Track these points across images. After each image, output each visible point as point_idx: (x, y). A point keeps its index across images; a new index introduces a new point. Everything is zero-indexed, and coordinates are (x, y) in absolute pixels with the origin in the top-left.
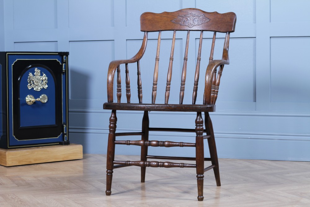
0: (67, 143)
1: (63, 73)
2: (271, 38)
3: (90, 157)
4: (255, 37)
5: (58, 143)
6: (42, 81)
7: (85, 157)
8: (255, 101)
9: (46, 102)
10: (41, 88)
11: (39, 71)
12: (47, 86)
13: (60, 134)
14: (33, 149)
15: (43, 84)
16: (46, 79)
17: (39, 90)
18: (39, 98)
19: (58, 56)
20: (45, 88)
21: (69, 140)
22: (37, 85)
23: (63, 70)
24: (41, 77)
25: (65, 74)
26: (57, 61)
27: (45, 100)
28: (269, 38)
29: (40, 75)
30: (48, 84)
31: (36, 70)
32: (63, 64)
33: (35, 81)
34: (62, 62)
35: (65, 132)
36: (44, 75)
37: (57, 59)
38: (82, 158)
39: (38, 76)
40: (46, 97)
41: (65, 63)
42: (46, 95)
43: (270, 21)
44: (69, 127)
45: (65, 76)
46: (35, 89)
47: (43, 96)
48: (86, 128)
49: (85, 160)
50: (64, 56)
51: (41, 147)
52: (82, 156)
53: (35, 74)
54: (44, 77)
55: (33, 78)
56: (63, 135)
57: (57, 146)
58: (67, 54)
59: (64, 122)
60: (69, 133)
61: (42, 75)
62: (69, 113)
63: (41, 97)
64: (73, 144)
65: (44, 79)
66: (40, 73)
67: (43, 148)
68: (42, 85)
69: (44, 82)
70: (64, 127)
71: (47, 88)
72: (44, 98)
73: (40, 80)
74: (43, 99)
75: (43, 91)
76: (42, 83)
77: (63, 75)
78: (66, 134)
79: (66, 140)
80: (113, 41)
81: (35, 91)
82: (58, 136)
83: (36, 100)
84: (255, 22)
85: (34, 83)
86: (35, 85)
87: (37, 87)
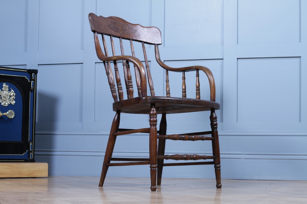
0: (33, 161)
1: (31, 90)
2: (238, 59)
4: (223, 59)
6: (10, 96)
8: (222, 121)
9: (13, 118)
10: (8, 104)
11: (8, 86)
13: (26, 151)
15: (11, 100)
16: (14, 95)
17: (6, 106)
18: (6, 113)
19: (27, 73)
20: (12, 103)
22: (4, 100)
23: (31, 87)
24: (9, 93)
25: (33, 91)
29: (8, 91)
30: (15, 100)
31: (4, 85)
32: (32, 82)
33: (3, 96)
34: (31, 80)
35: (30, 150)
37: (26, 77)
38: (47, 176)
39: (6, 92)
40: (14, 113)
41: (34, 80)
42: (13, 111)
43: (237, 44)
46: (2, 104)
47: (10, 111)
48: (52, 150)
49: (50, 179)
50: (33, 74)
52: (47, 174)
53: (3, 89)
54: (12, 93)
55: (1, 93)
56: (29, 152)
58: (36, 72)
59: (30, 140)
60: (35, 151)
61: (10, 90)
63: (8, 112)
65: (12, 94)
66: (8, 88)
68: (10, 101)
69: (12, 98)
70: (30, 144)
71: (15, 104)
73: (8, 95)
74: (11, 114)
75: (10, 107)
76: (10, 99)
77: (31, 92)
78: (32, 152)
79: (31, 157)
80: (82, 64)
81: (2, 105)
82: (24, 153)
83: (3, 114)
84: (223, 45)
85: (1, 98)
86: (3, 100)
87: (4, 102)
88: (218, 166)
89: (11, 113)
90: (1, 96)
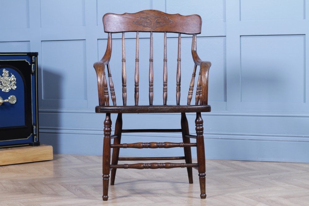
0: (38, 144)
1: (33, 74)
2: (241, 37)
3: (61, 157)
4: (225, 36)
5: (28, 144)
6: (11, 82)
7: (55, 158)
8: (226, 100)
9: (14, 103)
10: (9, 89)
11: (7, 72)
12: (16, 87)
13: (30, 135)
14: (2, 150)
15: (12, 85)
16: (14, 80)
17: (7, 92)
18: (8, 99)
19: (27, 56)
20: (13, 89)
21: (40, 141)
22: (5, 87)
23: (32, 70)
24: (9, 78)
25: (34, 74)
26: (26, 61)
27: (14, 101)
28: (239, 36)
29: (8, 76)
30: (16, 85)
31: (4, 71)
32: (33, 65)
33: (3, 83)
34: (32, 63)
35: (34, 133)
36: (13, 75)
37: (26, 60)
38: (52, 159)
39: (7, 77)
40: (15, 98)
41: (34, 63)
42: (14, 96)
43: (240, 20)
44: (40, 127)
45: (34, 76)
46: (3, 90)
47: (11, 96)
48: (58, 128)
49: (55, 161)
50: (33, 57)
51: (10, 149)
52: (52, 157)
53: (3, 75)
54: (13, 78)
55: (2, 79)
56: (33, 136)
57: (27, 147)
58: (36, 54)
59: (34, 123)
60: (39, 133)
61: (10, 76)
62: (39, 113)
63: (9, 98)
64: (43, 145)
65: (12, 80)
66: (8, 74)
67: (12, 149)
68: (10, 86)
69: (13, 83)
70: (34, 128)
71: (16, 89)
72: (12, 99)
73: (8, 80)
75: (12, 92)
76: (10, 84)
77: (32, 75)
78: (36, 135)
79: (36, 140)
80: (85, 40)
81: (3, 92)
82: (28, 137)
83: (4, 101)
84: (225, 21)
85: (2, 84)
86: (3, 86)
87: (5, 88)
88: (204, 174)
89: (12, 98)
90: (1, 82)
